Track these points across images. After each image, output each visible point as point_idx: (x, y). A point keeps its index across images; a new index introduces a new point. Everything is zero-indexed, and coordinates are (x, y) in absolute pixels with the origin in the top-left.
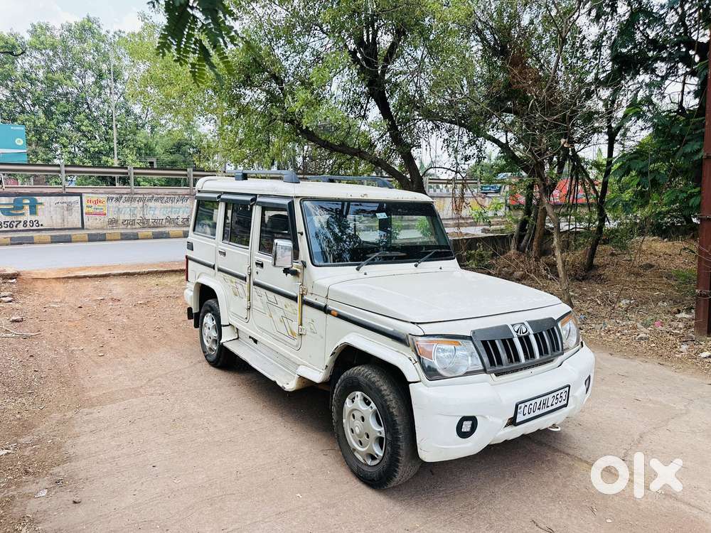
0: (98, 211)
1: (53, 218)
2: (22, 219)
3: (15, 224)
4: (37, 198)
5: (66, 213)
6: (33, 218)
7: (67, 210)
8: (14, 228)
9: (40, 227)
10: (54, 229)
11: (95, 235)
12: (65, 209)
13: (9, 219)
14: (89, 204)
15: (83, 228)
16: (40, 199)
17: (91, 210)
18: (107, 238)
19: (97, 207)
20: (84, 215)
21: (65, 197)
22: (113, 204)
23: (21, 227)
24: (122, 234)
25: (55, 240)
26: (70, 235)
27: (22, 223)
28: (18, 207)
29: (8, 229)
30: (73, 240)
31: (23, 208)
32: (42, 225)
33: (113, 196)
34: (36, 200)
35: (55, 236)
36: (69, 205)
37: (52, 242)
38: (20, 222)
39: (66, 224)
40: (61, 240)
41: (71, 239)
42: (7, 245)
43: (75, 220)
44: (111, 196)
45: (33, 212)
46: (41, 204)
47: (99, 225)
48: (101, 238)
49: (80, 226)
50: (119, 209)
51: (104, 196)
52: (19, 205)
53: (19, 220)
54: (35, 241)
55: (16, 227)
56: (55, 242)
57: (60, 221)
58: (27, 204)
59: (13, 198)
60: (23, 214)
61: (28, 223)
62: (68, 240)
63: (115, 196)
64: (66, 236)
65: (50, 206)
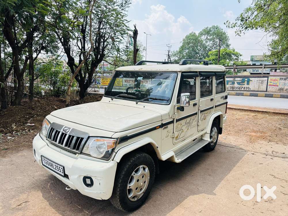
0: (275, 84)
1: (255, 86)
2: (244, 86)
3: (241, 88)
4: (250, 78)
5: (260, 84)
6: (248, 86)
7: (261, 83)
8: (240, 90)
9: (250, 90)
10: (254, 91)
11: (268, 94)
12: (260, 83)
13: (239, 86)
14: (271, 81)
15: (266, 91)
16: (251, 79)
17: (271, 84)
18: (274, 96)
19: (274, 82)
20: (268, 86)
21: (261, 78)
22: (283, 81)
23: (243, 89)
24: (281, 95)
25: (251, 95)
26: (258, 94)
27: (243, 88)
28: (243, 82)
29: (238, 90)
30: (258, 96)
31: (244, 82)
32: (250, 89)
33: (283, 77)
34: (250, 79)
35: (252, 93)
36: (262, 81)
37: (250, 96)
38: (243, 87)
39: (260, 89)
40: (253, 95)
41: (257, 95)
42: (234, 95)
43: (264, 88)
44: (282, 77)
45: (248, 84)
46: (251, 81)
47: (274, 91)
48: (271, 96)
49: (265, 90)
50: (285, 84)
51: (278, 77)
52: (243, 81)
53: (242, 86)
54: (244, 95)
55: (241, 89)
56: (251, 96)
57: (257, 88)
58: (246, 81)
59: (242, 78)
60: (244, 84)
61: (245, 88)
62: (256, 96)
63: (284, 78)
64: (256, 94)
65: (255, 82)
